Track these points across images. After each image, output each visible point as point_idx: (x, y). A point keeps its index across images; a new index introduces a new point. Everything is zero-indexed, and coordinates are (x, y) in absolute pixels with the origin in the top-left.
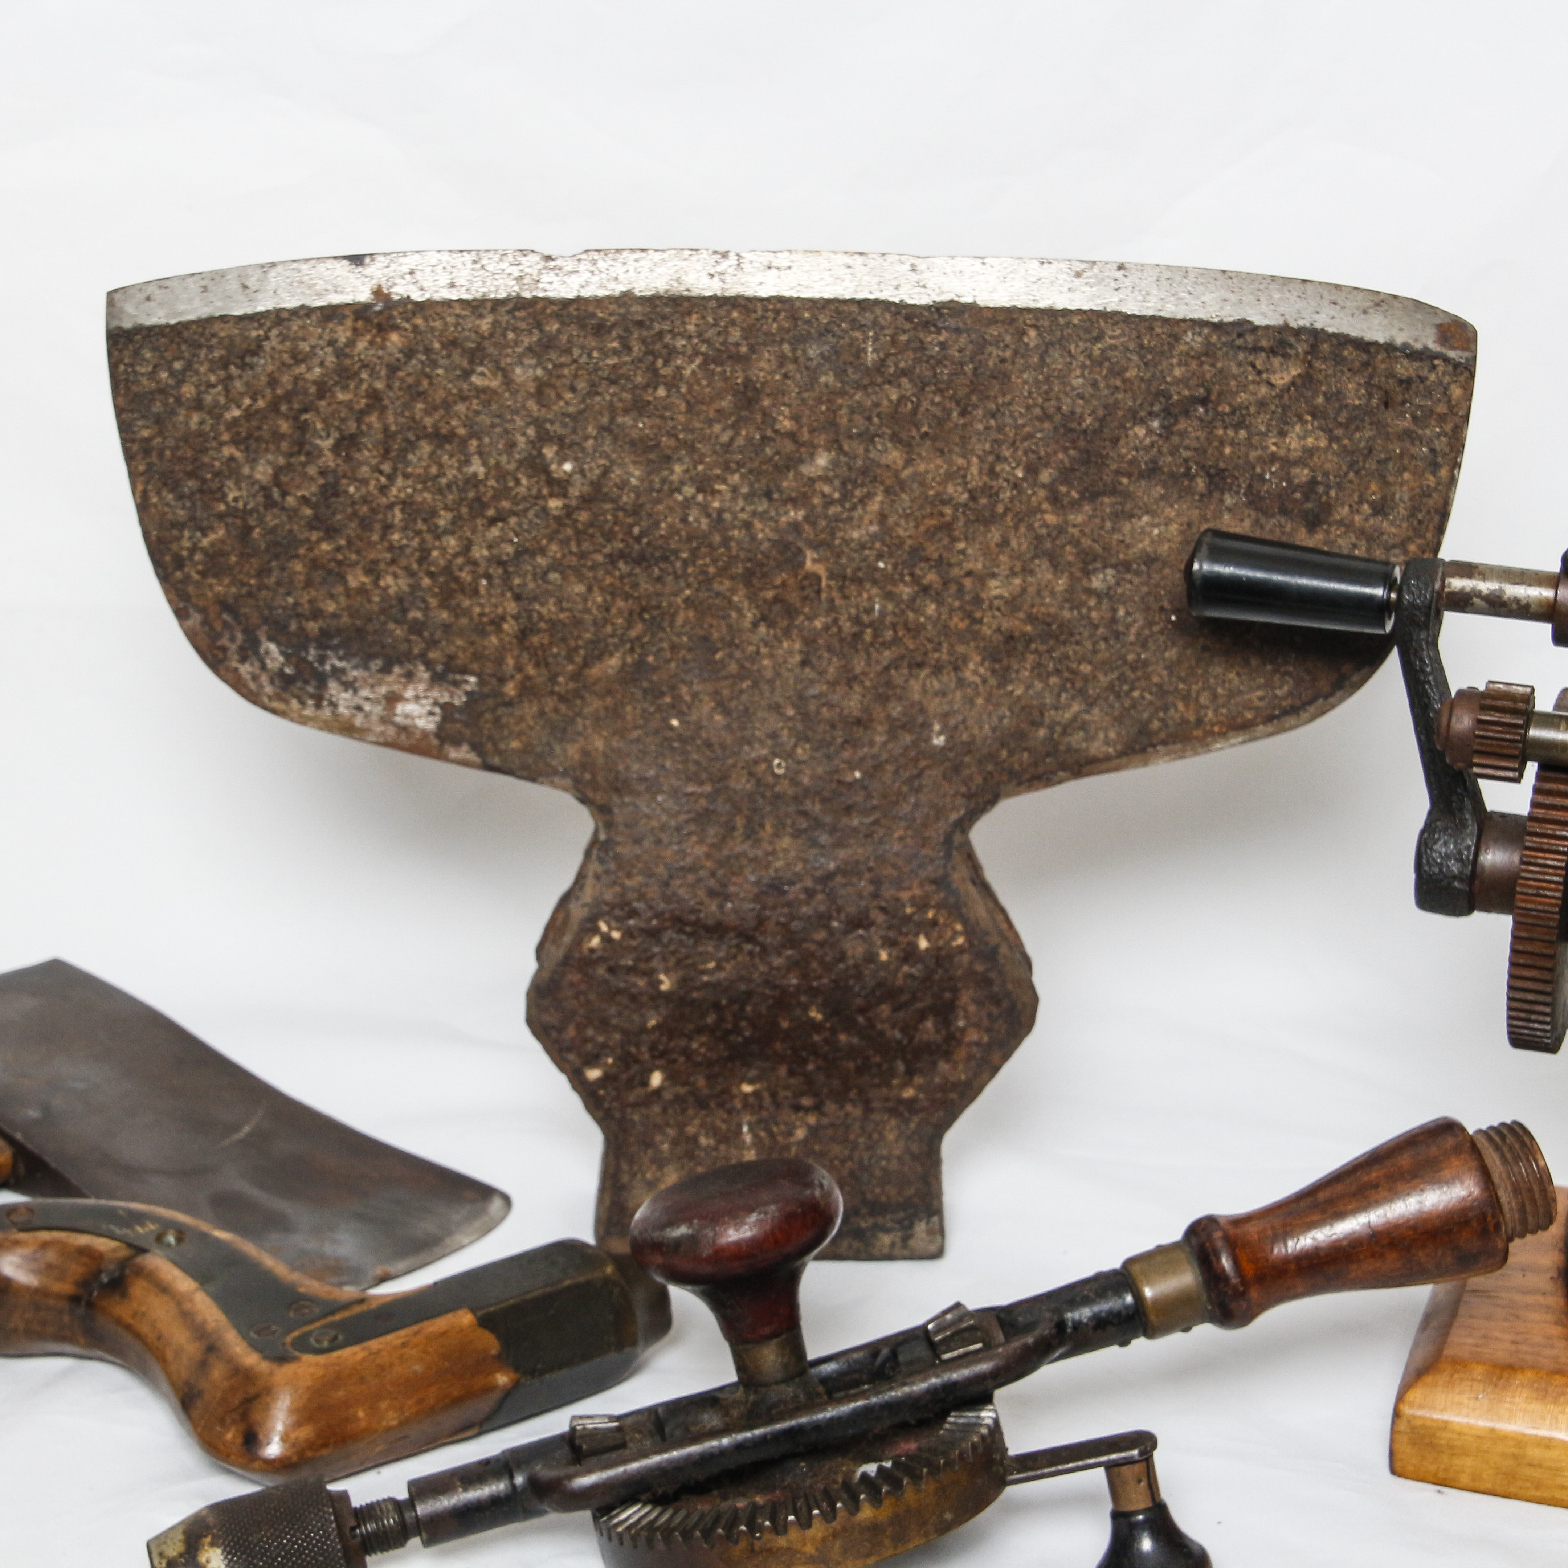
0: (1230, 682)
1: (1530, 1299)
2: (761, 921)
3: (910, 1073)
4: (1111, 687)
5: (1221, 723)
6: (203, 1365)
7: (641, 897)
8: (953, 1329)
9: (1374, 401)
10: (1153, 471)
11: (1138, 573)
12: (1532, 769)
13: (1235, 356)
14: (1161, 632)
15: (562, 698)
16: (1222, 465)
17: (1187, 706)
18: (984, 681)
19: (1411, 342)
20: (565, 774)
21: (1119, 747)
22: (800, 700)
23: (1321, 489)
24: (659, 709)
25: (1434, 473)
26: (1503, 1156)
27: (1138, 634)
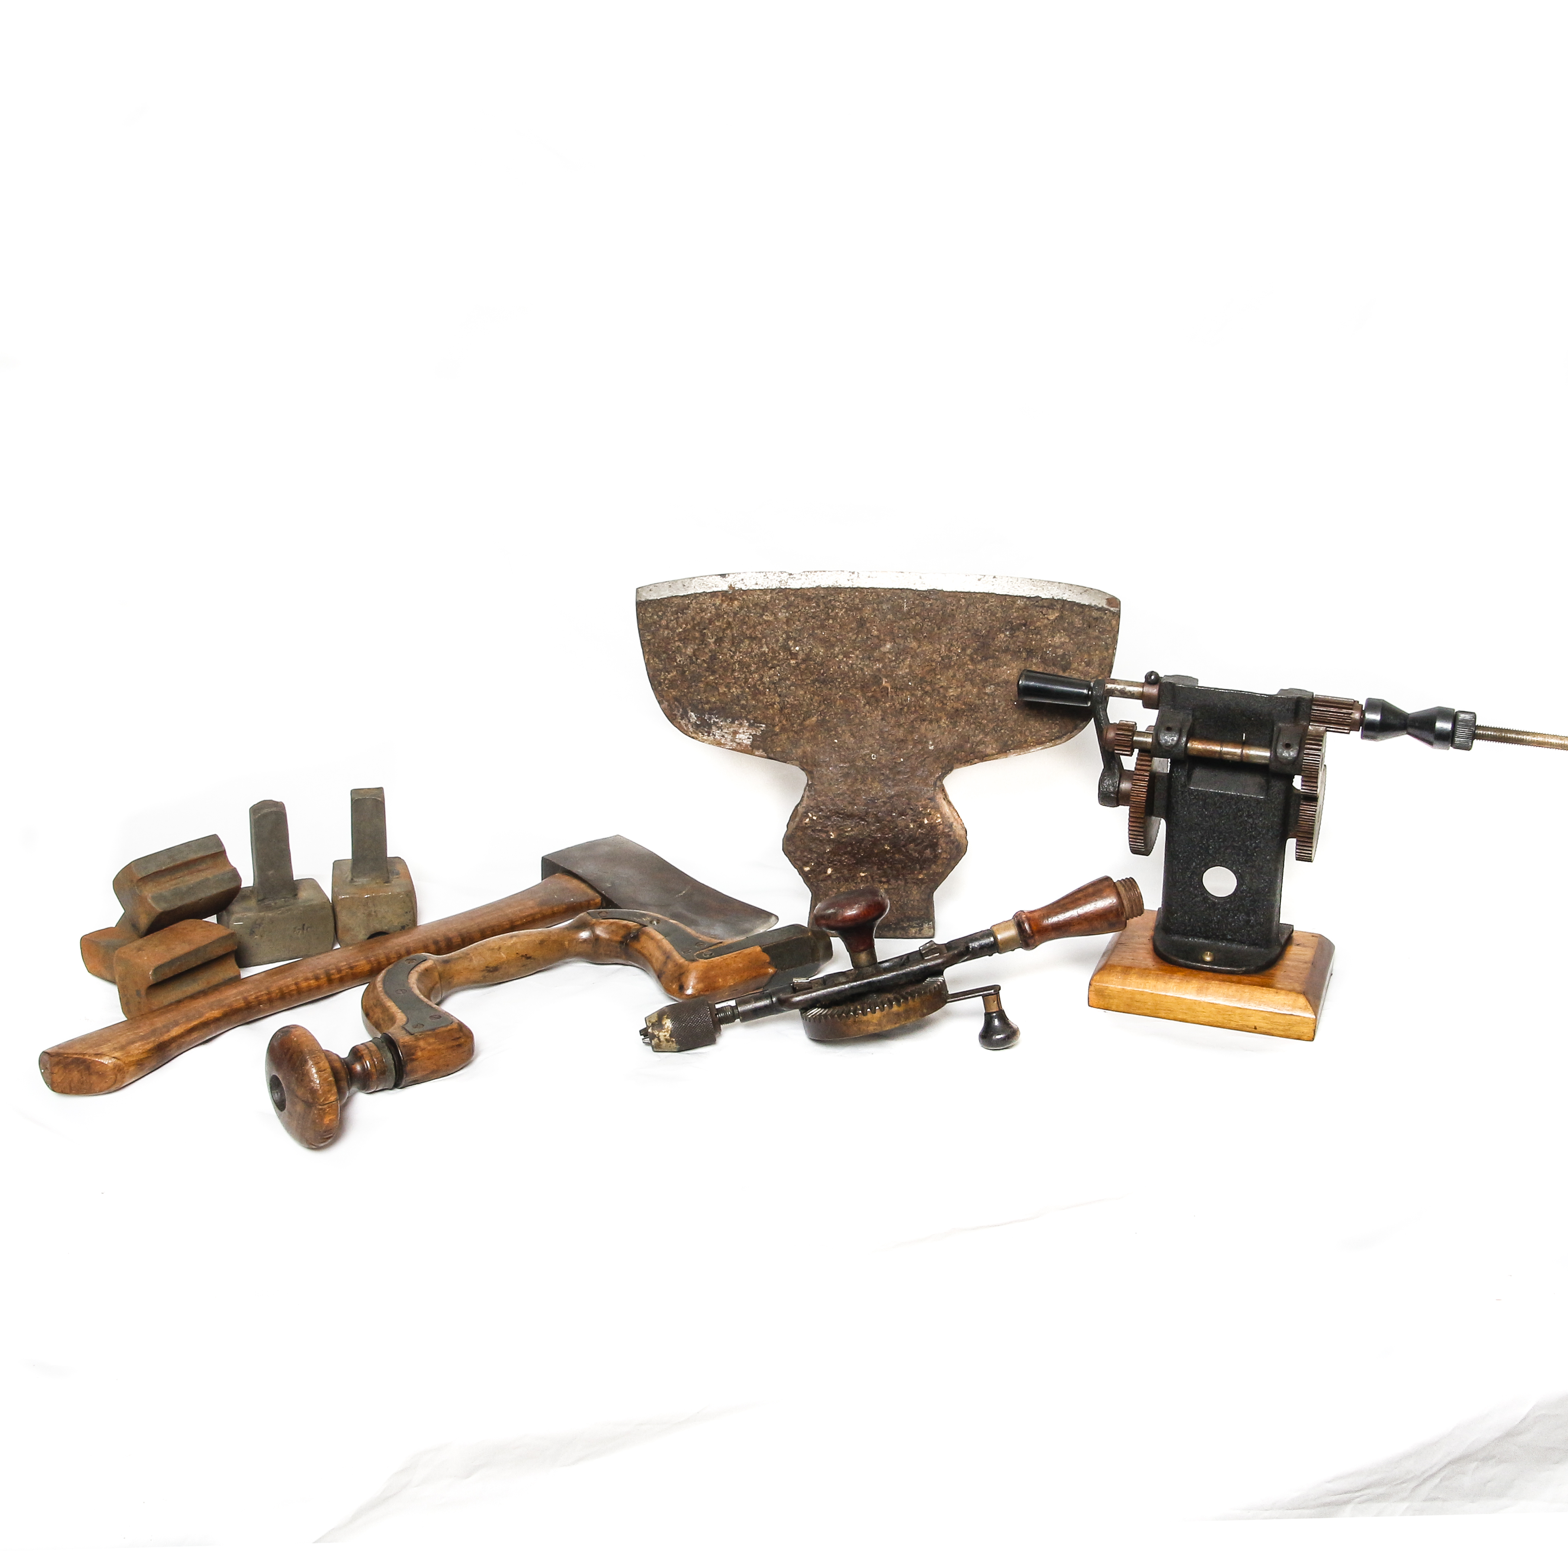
0: (1037, 727)
1: (1141, 946)
2: (867, 813)
3: (922, 869)
4: (994, 729)
5: (1033, 742)
6: (665, 963)
7: (824, 804)
8: (929, 949)
9: (1085, 626)
10: (1007, 650)
11: (1002, 687)
12: (1136, 751)
13: (1036, 609)
14: (1011, 708)
15: (796, 732)
16: (1032, 648)
17: (1021, 736)
18: (948, 726)
19: (1097, 604)
20: (797, 760)
21: (997, 751)
22: (881, 733)
23: (1067, 657)
24: (830, 736)
25: (1107, 651)
26: (1125, 889)
27: (1003, 709)
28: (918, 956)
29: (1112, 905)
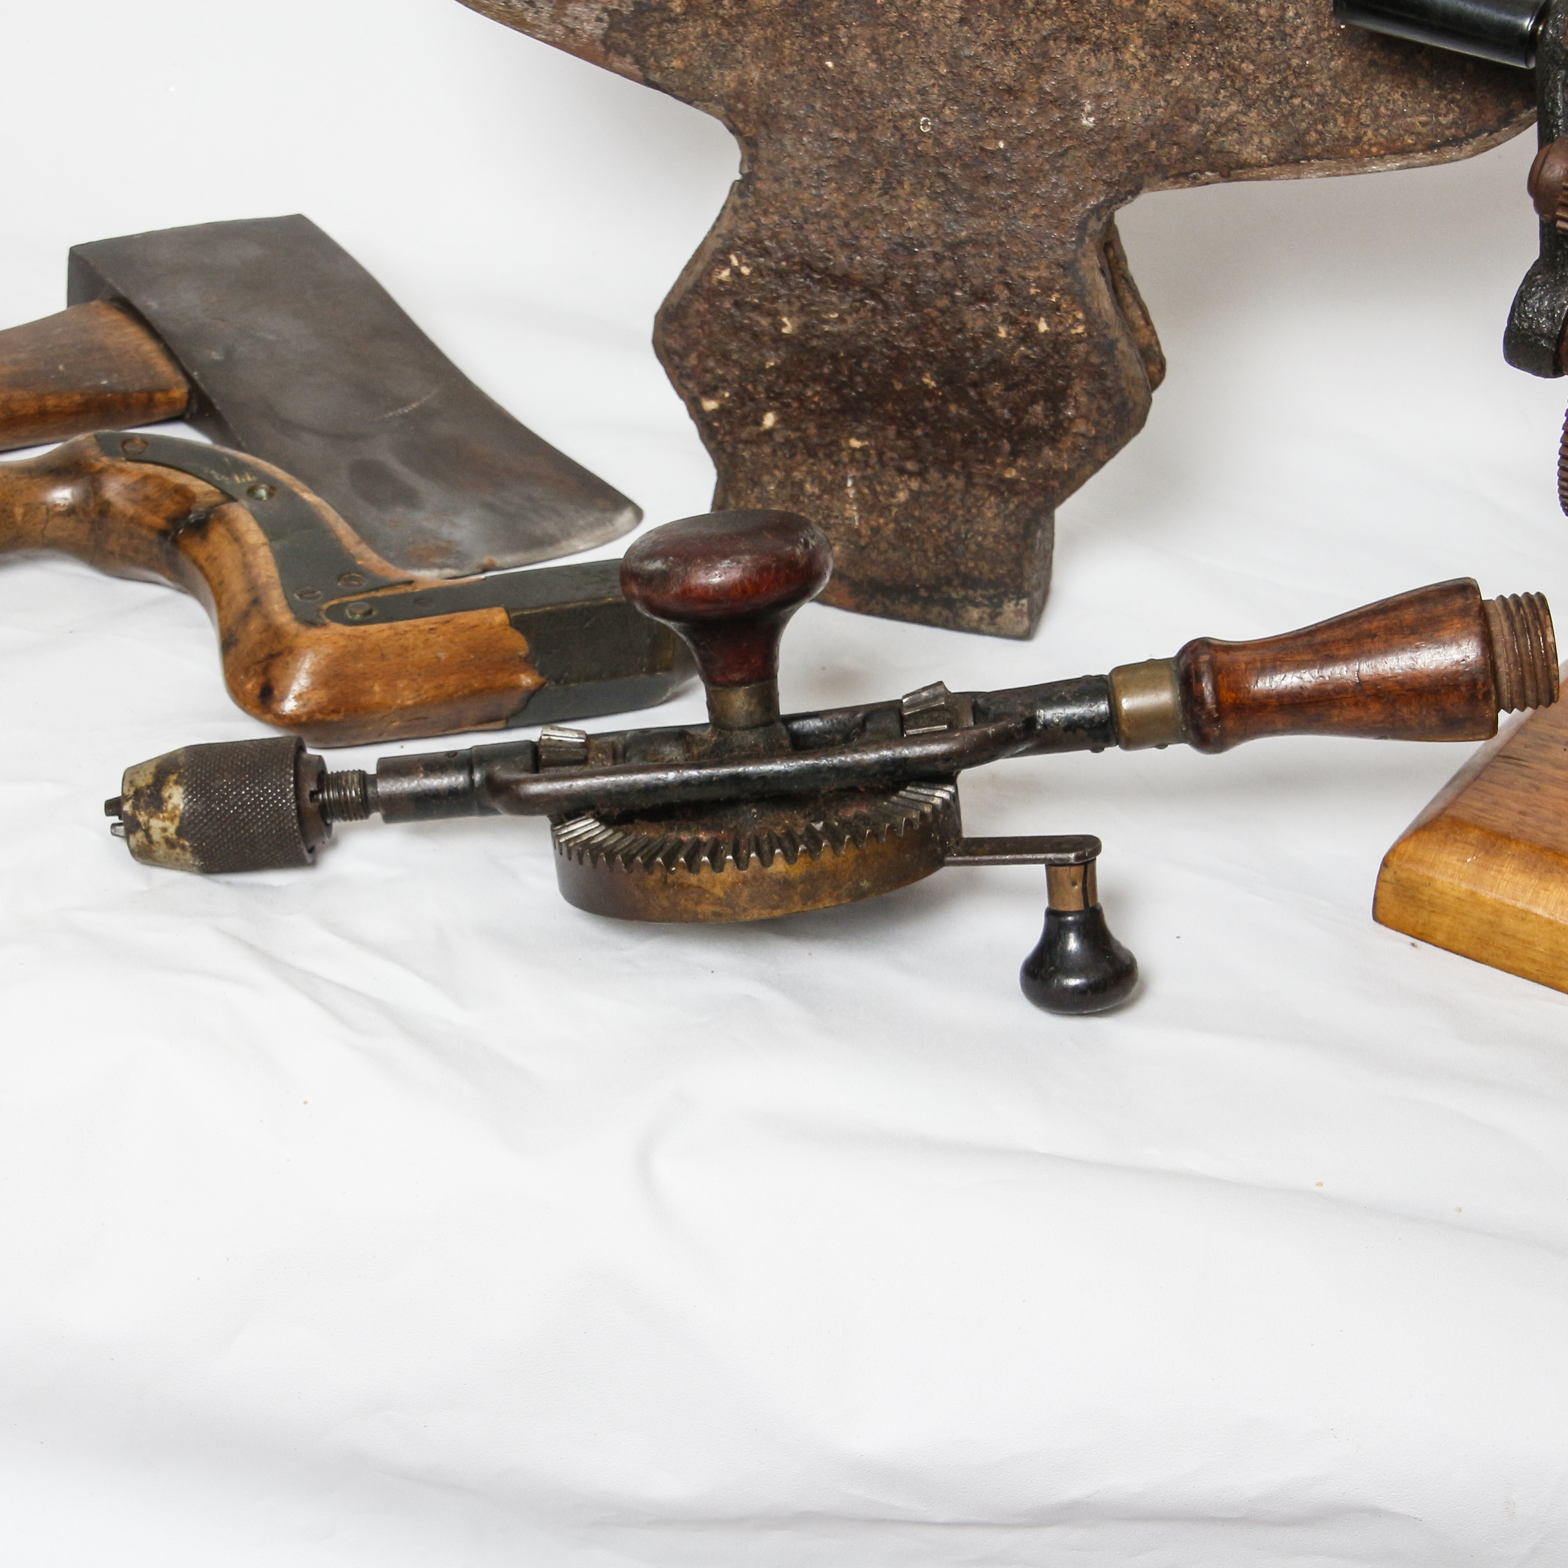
0: (1394, 102)
2: (887, 279)
3: (1015, 453)
4: (1271, 90)
5: (1380, 145)
6: (245, 616)
7: (774, 236)
8: (923, 707)
14: (1329, 40)
15: (726, 23)
17: (1347, 122)
18: (1143, 66)
20: (719, 101)
21: (1272, 155)
22: (956, 57)
24: (816, 48)
26: (1512, 624)
27: (1305, 39)
28: (890, 723)
29: (1460, 668)
